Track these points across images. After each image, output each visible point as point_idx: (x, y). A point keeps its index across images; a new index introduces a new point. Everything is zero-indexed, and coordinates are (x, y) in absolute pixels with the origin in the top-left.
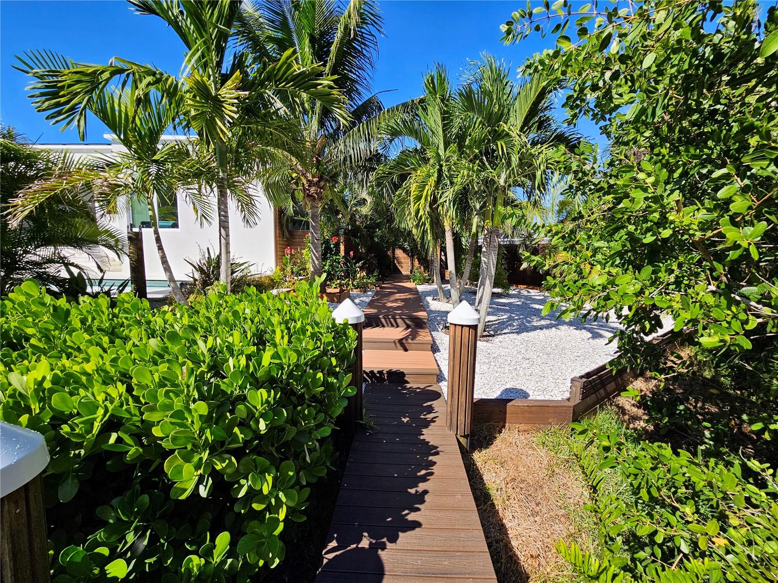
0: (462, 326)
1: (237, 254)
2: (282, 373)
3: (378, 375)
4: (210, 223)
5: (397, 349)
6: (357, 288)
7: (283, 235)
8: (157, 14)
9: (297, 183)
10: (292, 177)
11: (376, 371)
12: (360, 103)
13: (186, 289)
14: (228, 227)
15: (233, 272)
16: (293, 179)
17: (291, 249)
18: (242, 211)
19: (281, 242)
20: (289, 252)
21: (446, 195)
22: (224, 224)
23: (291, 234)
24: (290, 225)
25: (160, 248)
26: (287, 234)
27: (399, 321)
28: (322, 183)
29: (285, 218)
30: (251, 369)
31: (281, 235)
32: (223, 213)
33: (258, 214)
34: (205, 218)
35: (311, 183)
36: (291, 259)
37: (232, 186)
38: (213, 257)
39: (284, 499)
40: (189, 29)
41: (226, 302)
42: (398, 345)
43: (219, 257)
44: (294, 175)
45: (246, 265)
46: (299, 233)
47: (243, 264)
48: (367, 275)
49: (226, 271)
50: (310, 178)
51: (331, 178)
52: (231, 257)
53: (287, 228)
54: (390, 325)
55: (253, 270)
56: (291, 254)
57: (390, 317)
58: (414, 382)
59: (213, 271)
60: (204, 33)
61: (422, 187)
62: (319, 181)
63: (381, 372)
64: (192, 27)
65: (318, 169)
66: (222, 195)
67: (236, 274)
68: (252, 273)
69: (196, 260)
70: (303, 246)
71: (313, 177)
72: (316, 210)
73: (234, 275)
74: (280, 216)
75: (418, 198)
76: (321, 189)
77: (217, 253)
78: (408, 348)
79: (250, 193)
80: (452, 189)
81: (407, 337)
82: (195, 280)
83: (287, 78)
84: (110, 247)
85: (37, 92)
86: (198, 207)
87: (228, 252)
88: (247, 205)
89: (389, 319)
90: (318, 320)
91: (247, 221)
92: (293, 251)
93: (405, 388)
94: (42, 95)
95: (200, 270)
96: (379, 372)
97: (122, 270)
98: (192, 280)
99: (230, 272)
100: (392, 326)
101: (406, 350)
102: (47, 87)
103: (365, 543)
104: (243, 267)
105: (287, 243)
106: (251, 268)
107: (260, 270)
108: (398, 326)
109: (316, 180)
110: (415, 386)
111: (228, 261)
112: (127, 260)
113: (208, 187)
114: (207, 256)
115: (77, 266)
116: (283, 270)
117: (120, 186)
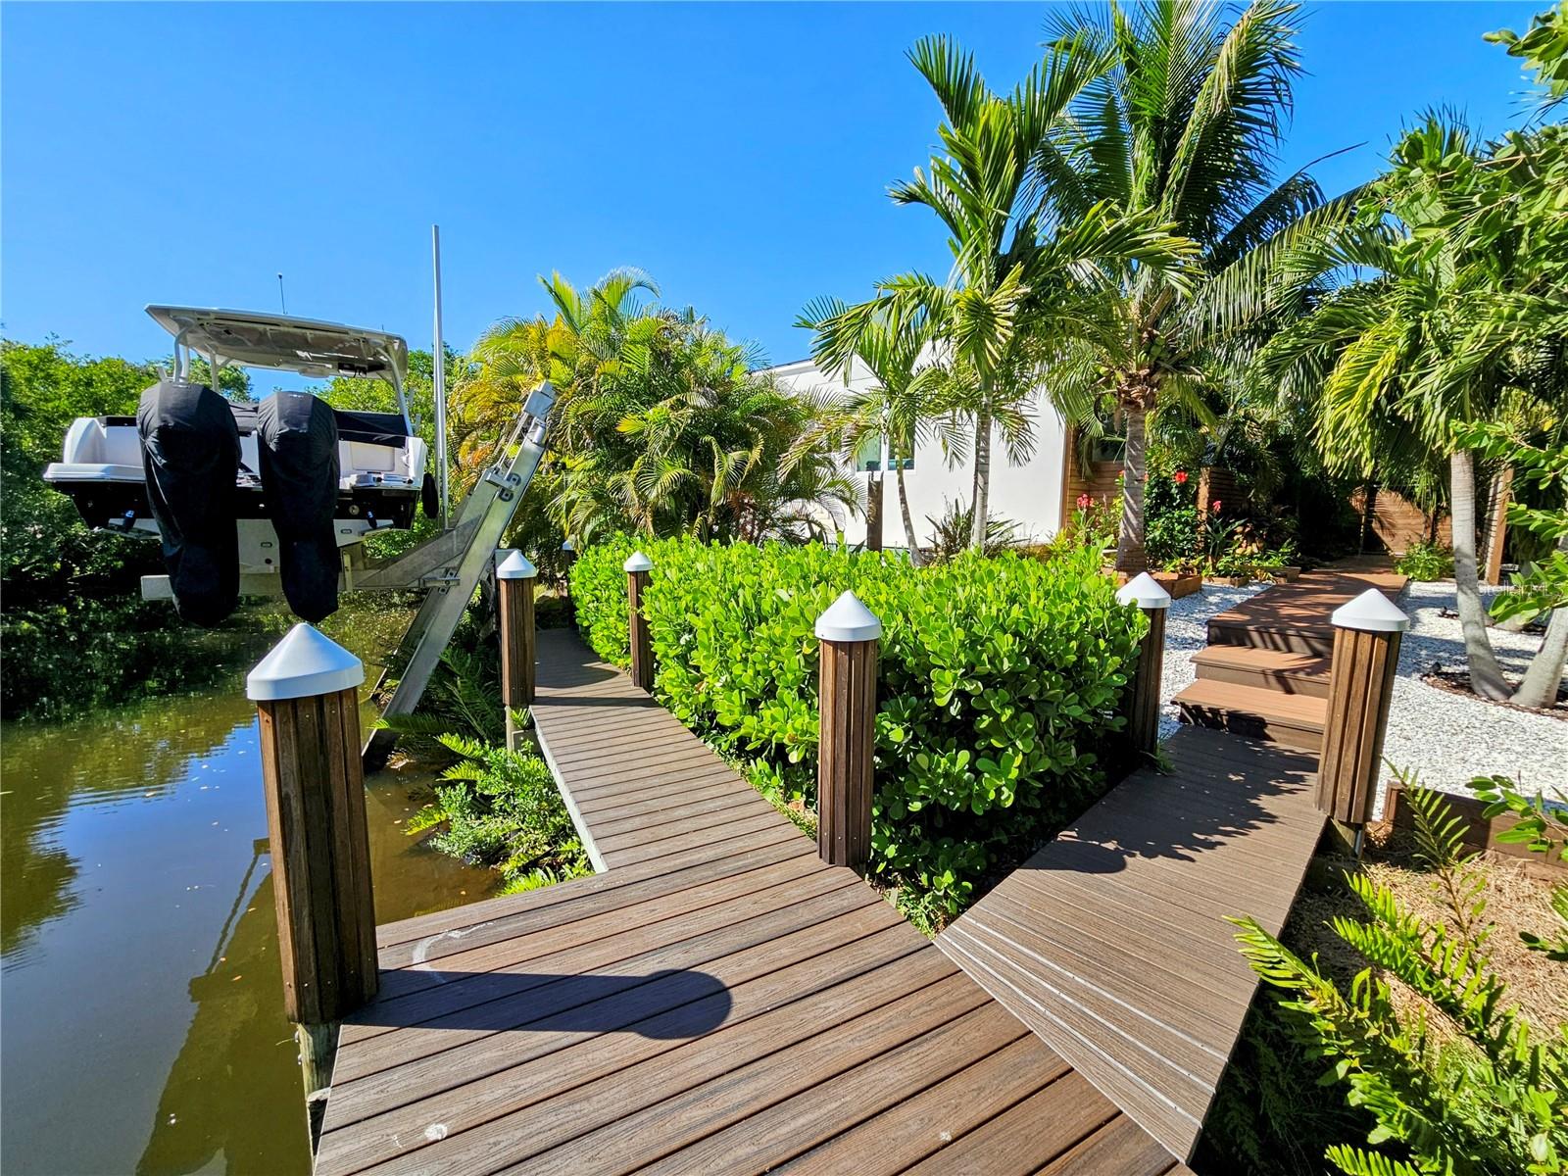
0: (1358, 632)
1: (997, 509)
2: (1031, 632)
3: (1209, 715)
4: (963, 464)
5: (1268, 685)
6: (1224, 576)
7: (1080, 472)
8: (922, 201)
9: (1108, 383)
10: (1098, 373)
11: (1205, 708)
12: (1247, 211)
13: (926, 557)
14: (987, 472)
15: (988, 536)
16: (1100, 376)
17: (1089, 498)
18: (1008, 442)
19: (1074, 486)
20: (1084, 503)
21: (1427, 380)
22: (981, 468)
23: (1096, 469)
24: (1096, 452)
25: (903, 501)
26: (1087, 470)
27: (1295, 641)
28: (1157, 377)
29: (1086, 441)
30: (1001, 620)
31: (1076, 473)
32: (982, 453)
33: (1033, 444)
34: (957, 457)
35: (1133, 380)
36: (1088, 516)
37: (999, 412)
38: (962, 512)
39: (1021, 747)
40: (963, 219)
41: (980, 566)
42: (1272, 680)
43: (971, 513)
44: (1103, 370)
45: (1008, 525)
46: (1113, 468)
47: (1003, 524)
48: (1264, 550)
49: (980, 533)
50: (1133, 371)
51: (1174, 366)
52: (988, 513)
53: (1089, 457)
54: (1269, 645)
55: (1018, 533)
56: (1088, 508)
57: (1273, 630)
58: (1287, 742)
59: (961, 534)
60: (980, 221)
61: (1361, 372)
62: (1150, 375)
63: (1215, 712)
64: (967, 217)
65: (1148, 353)
66: (983, 427)
67: (992, 538)
68: (1015, 539)
69: (939, 519)
70: (1113, 492)
71: (1140, 367)
72: (1140, 426)
73: (990, 540)
74: (1076, 438)
75: (1349, 393)
76: (1152, 387)
77: (969, 507)
78: (1295, 688)
79: (1024, 413)
80: (1443, 368)
81: (1301, 669)
82: (937, 545)
83: (1093, 242)
84: (844, 500)
85: (817, 346)
86: (949, 441)
87: (984, 506)
88: (1020, 431)
89: (1270, 634)
90: (1086, 591)
91: (1016, 455)
92: (1092, 502)
93: (1261, 746)
94: (821, 347)
95: (945, 531)
96: (1211, 710)
97: (856, 531)
98: (932, 545)
99: (984, 536)
100: (1277, 648)
101: (1289, 691)
102: (825, 338)
103: (1111, 846)
104: (1003, 528)
105: (1085, 487)
106: (1015, 531)
107: (1028, 534)
108: (1290, 650)
109: (1144, 372)
110: (1282, 746)
111: (983, 518)
112: (862, 519)
113: (964, 413)
114: (954, 511)
115: (819, 525)
116: (1071, 535)
117: (870, 427)
